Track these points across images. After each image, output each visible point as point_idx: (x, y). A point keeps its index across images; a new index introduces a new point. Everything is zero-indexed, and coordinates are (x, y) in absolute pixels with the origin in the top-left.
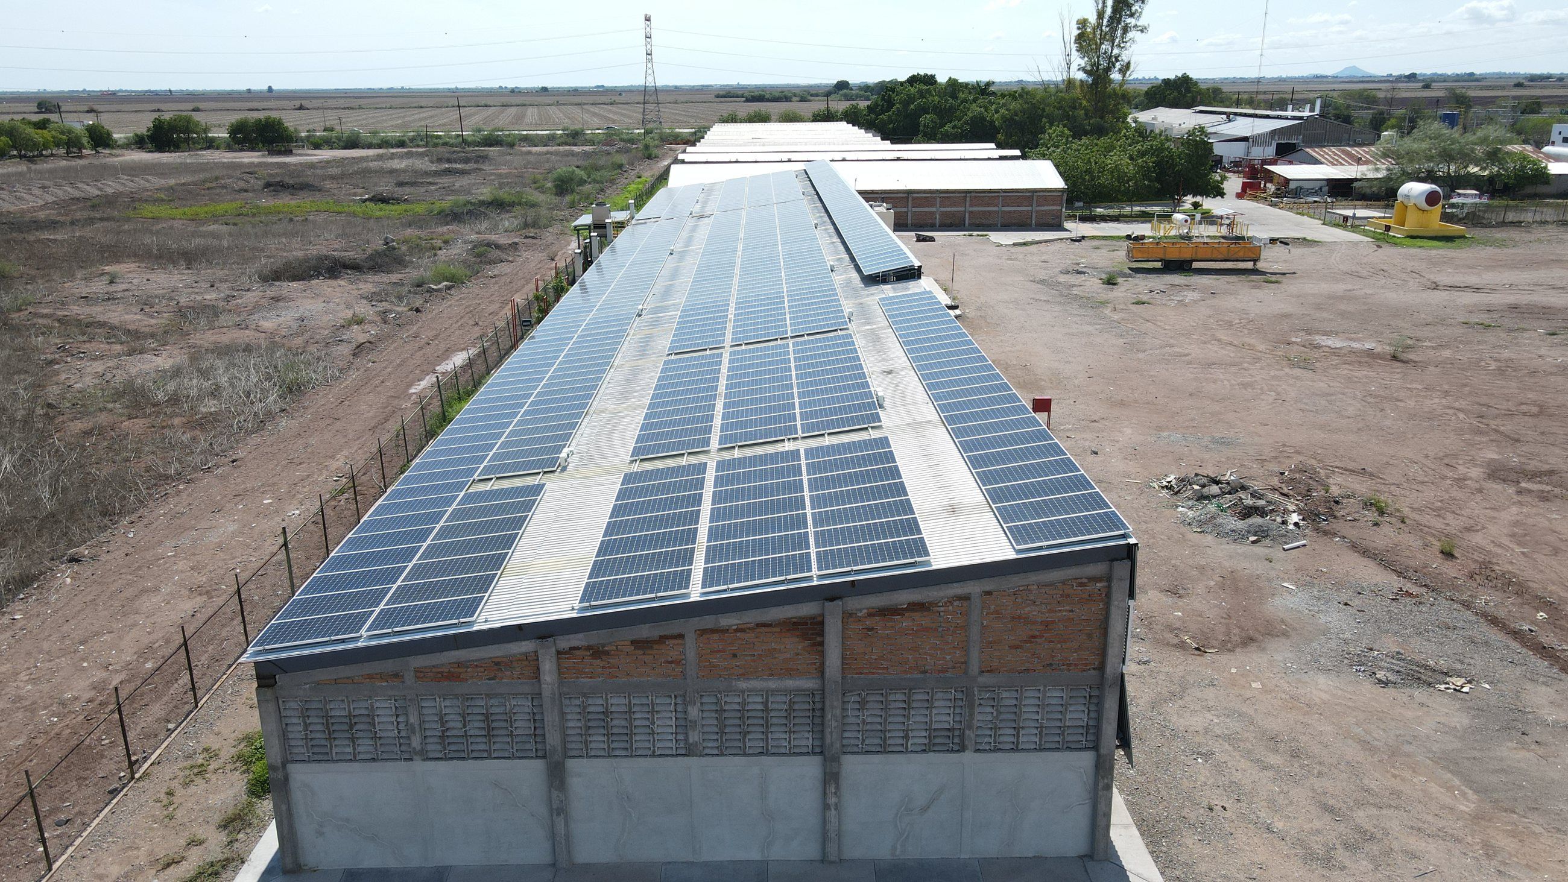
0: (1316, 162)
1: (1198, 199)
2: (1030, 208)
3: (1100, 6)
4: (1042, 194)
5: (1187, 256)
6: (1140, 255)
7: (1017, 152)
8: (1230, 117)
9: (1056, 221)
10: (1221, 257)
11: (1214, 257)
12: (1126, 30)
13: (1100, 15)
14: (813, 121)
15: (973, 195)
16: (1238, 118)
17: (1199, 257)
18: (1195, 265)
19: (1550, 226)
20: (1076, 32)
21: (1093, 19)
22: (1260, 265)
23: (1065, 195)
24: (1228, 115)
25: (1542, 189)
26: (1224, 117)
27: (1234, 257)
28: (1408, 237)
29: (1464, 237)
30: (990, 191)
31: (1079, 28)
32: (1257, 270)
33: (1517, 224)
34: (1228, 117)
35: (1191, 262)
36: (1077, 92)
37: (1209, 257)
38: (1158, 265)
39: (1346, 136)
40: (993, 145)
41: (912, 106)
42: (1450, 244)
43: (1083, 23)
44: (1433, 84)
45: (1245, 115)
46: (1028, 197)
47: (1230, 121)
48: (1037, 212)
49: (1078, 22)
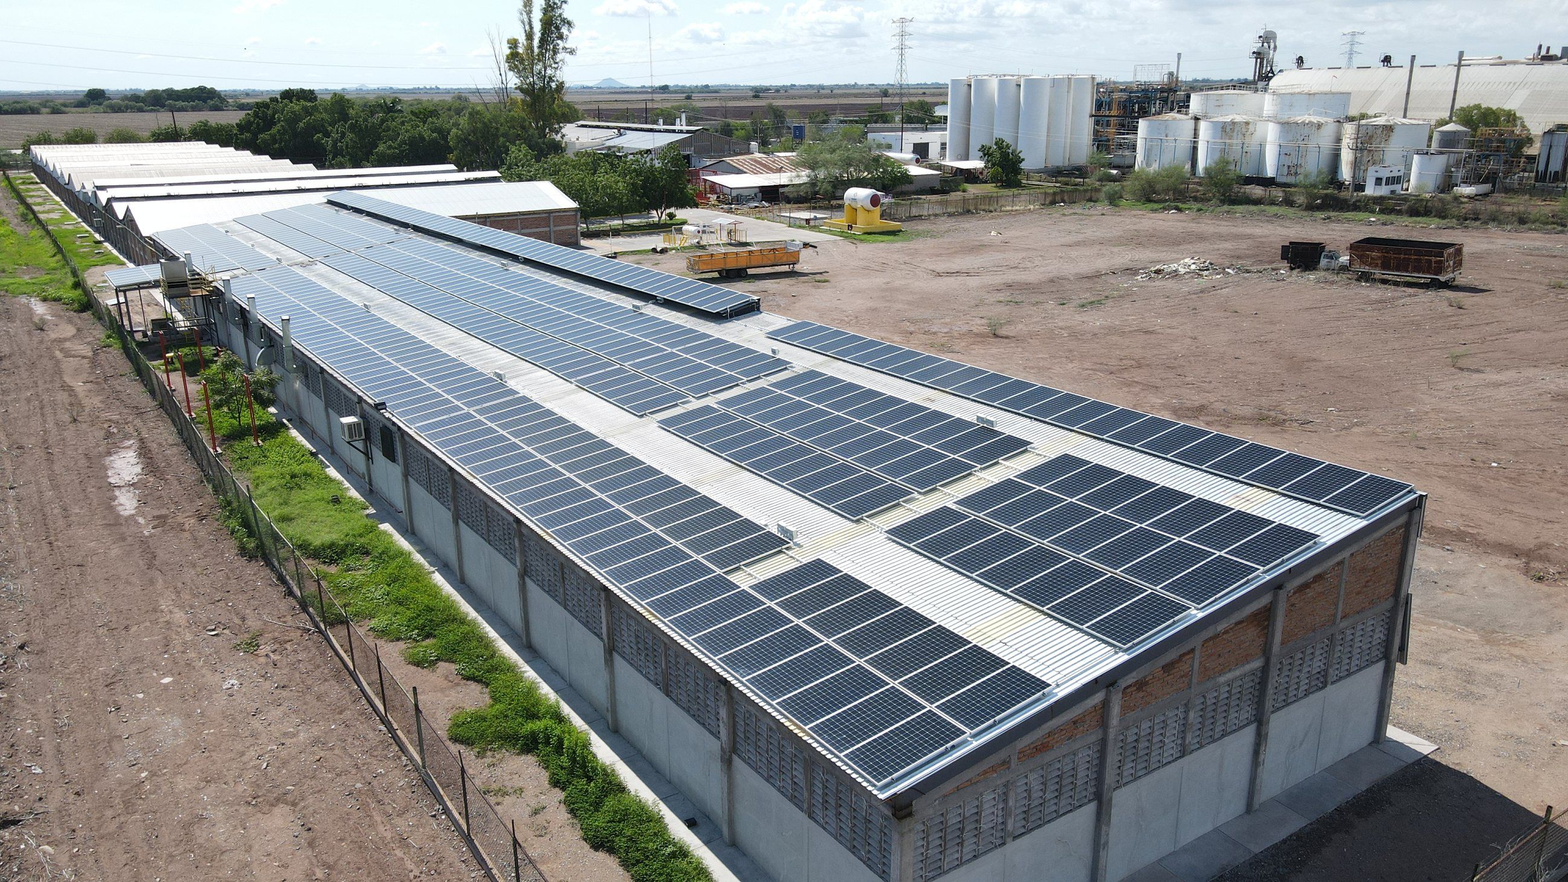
0: (739, 172)
1: (672, 210)
2: (547, 229)
3: (527, 27)
4: (557, 214)
5: (742, 264)
6: (704, 267)
7: (495, 173)
8: (620, 131)
9: (573, 240)
10: (770, 263)
11: (764, 263)
12: (555, 52)
13: (530, 36)
14: (155, 141)
15: (493, 219)
16: (628, 132)
17: (753, 264)
18: (750, 271)
19: (942, 218)
20: (508, 51)
21: (522, 39)
22: (798, 268)
23: (579, 214)
24: (619, 129)
25: (906, 188)
26: (616, 131)
27: (779, 262)
28: (865, 233)
29: (901, 231)
30: (509, 215)
31: (510, 48)
32: (796, 272)
33: (919, 217)
34: (619, 131)
35: (745, 269)
36: (518, 113)
37: (760, 263)
38: (716, 275)
39: (727, 147)
40: (452, 167)
41: (301, 124)
42: (896, 238)
43: (513, 44)
44: (693, 95)
45: (636, 130)
46: (545, 218)
47: (621, 135)
48: (554, 232)
49: (509, 42)
